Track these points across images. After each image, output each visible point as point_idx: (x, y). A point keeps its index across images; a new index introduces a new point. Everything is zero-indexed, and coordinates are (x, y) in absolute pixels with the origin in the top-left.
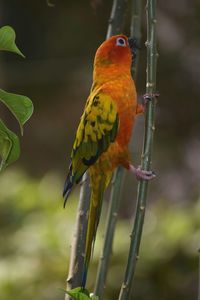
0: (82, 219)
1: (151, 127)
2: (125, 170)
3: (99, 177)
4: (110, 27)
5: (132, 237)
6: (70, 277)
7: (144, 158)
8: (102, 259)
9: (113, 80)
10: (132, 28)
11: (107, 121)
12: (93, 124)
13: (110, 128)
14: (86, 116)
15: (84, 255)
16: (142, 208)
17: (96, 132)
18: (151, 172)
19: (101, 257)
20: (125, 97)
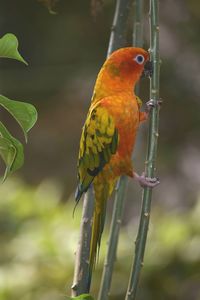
0: (86, 226)
1: (155, 133)
2: (129, 178)
3: (101, 186)
4: (112, 35)
5: (137, 244)
6: (75, 284)
7: (148, 165)
8: (107, 266)
9: (111, 95)
10: (134, 35)
11: (106, 135)
12: (93, 137)
13: (109, 141)
14: (86, 129)
15: (88, 262)
16: (146, 214)
17: (95, 145)
18: (155, 179)
19: (105, 263)
20: (124, 113)
